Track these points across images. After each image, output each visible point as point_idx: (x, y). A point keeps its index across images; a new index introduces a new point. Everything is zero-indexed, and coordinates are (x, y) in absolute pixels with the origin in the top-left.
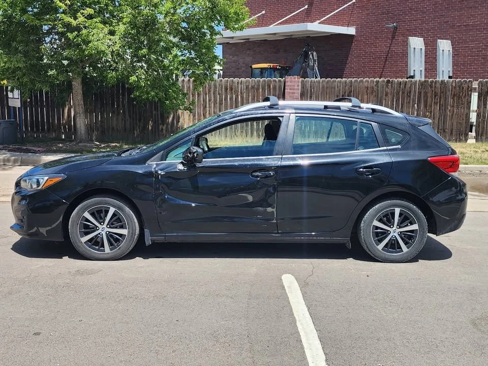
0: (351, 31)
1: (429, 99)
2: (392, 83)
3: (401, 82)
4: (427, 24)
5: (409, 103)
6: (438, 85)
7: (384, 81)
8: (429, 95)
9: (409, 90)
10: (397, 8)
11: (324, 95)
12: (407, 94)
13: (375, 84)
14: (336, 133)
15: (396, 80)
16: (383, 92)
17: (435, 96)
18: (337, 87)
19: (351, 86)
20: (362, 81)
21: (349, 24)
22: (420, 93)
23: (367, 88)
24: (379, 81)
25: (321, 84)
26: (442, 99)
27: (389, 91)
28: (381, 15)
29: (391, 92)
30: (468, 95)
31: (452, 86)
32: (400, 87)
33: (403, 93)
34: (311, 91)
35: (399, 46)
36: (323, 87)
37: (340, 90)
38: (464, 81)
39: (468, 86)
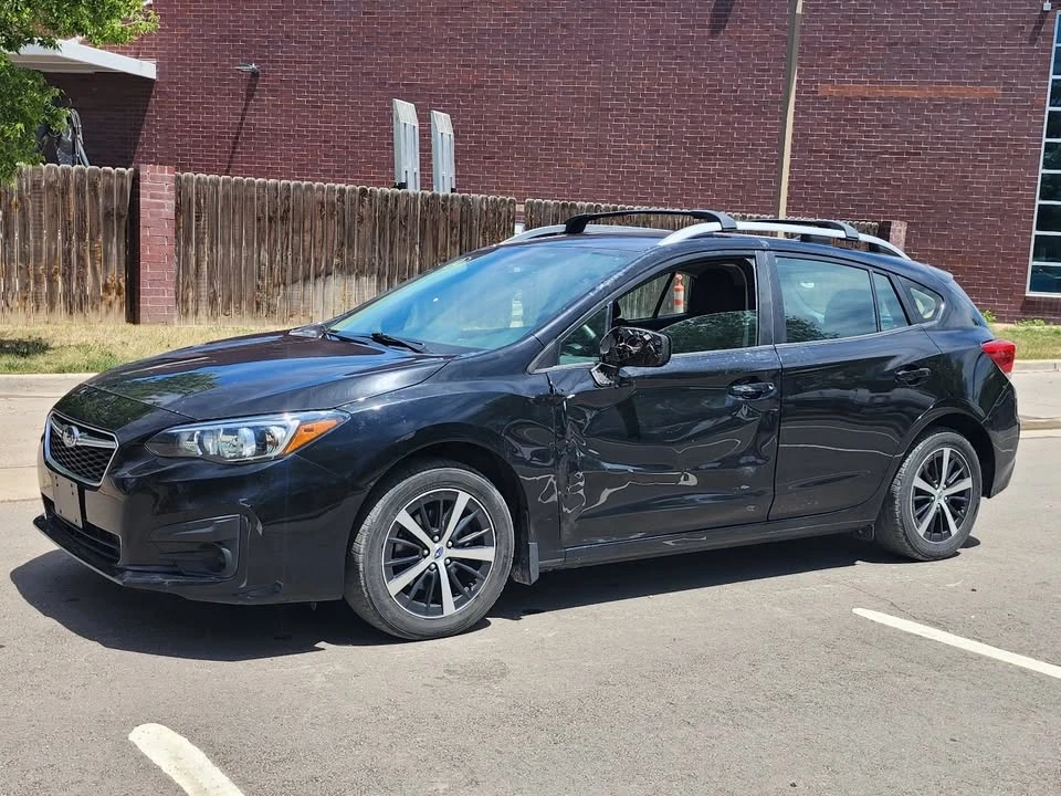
0: (147, 69)
1: (441, 235)
2: (370, 195)
3: (387, 196)
4: (325, 73)
5: (405, 240)
6: (456, 206)
7: (354, 191)
8: (442, 226)
9: (403, 214)
10: (256, 31)
11: (229, 215)
12: (401, 222)
13: (337, 195)
14: (258, 304)
15: (379, 191)
16: (353, 215)
17: (452, 229)
18: (258, 198)
19: (288, 197)
20: (309, 188)
21: (138, 54)
22: (424, 221)
23: (322, 204)
24: (344, 190)
25: (220, 188)
26: (464, 236)
27: (364, 212)
28: (219, 41)
29: (370, 216)
30: (509, 229)
31: (481, 209)
32: (386, 206)
33: (393, 218)
34: (198, 203)
35: (265, 115)
36: (226, 197)
37: (264, 204)
38: (502, 200)
39: (509, 211)
